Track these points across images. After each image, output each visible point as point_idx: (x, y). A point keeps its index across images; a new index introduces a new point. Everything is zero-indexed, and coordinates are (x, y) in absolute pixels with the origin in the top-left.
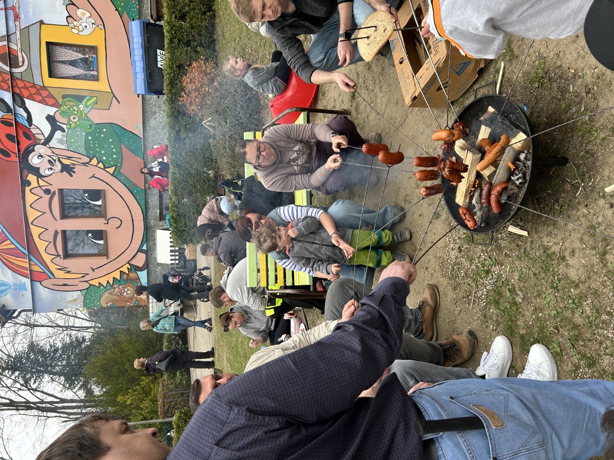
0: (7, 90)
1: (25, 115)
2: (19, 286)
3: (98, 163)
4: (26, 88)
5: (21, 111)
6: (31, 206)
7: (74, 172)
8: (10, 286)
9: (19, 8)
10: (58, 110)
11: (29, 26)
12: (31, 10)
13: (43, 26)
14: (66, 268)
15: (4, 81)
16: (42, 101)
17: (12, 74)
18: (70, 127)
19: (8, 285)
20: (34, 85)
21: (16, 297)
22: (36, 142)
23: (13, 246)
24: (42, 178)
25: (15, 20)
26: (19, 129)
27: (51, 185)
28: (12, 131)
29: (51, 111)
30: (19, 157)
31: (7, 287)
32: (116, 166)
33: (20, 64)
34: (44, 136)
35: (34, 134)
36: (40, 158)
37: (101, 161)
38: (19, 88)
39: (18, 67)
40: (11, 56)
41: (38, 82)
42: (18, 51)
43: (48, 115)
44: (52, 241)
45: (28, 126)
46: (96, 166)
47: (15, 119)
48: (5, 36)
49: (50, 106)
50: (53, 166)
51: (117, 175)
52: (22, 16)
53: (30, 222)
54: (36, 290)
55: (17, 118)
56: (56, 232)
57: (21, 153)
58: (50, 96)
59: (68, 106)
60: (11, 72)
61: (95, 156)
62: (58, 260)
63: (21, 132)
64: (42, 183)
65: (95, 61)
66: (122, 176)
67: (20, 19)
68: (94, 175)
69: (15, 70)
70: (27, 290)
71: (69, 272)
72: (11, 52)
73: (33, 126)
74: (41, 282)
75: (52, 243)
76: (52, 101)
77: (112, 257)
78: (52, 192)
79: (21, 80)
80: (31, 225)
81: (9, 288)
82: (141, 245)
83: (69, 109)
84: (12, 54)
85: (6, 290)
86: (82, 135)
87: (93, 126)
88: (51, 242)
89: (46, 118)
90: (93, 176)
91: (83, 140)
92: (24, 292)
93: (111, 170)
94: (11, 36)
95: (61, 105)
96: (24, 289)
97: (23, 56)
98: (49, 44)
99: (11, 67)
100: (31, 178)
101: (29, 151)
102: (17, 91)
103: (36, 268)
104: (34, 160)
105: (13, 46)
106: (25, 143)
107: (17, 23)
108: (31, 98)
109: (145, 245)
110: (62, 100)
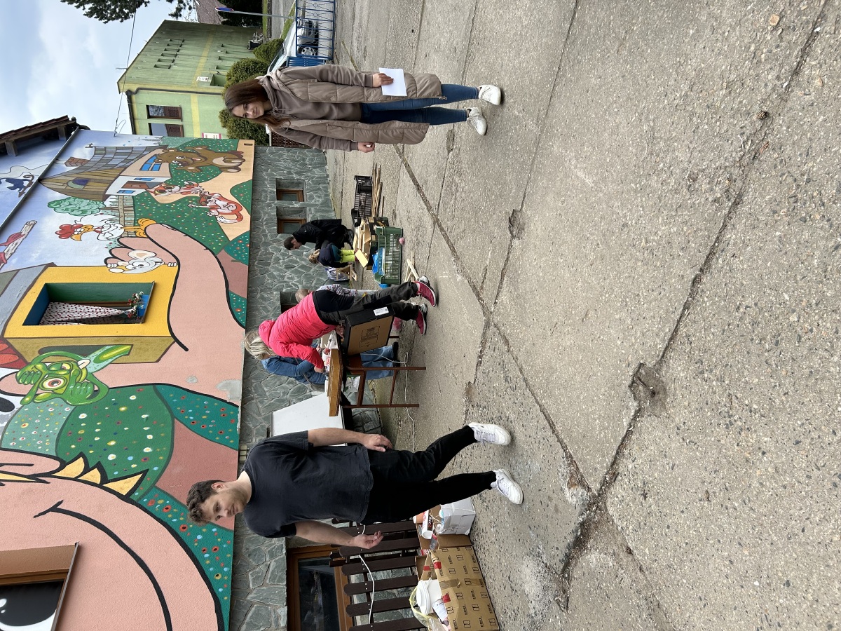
3: (87, 470)
10: (17, 372)
11: (19, 270)
12: (35, 255)
13: (50, 268)
18: (33, 400)
32: (145, 473)
37: (99, 466)
46: (76, 479)
51: (142, 497)
52: (13, 261)
58: (9, 350)
59: (48, 364)
61: (81, 455)
67: (6, 263)
68: (60, 503)
83: (48, 369)
86: (62, 412)
87: (104, 393)
90: (55, 509)
93: (124, 486)
95: (29, 364)
98: (50, 286)
110: (37, 354)
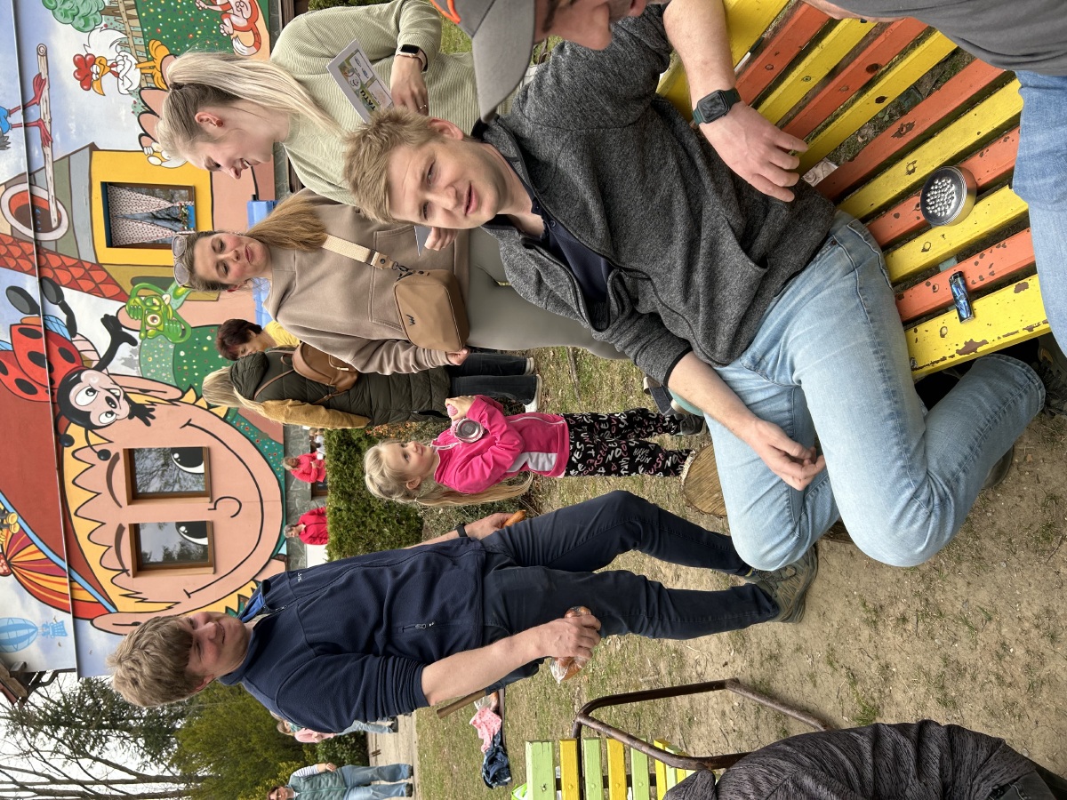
0: (31, 273)
1: (63, 317)
2: (53, 627)
3: (197, 398)
4: (64, 267)
5: (56, 311)
6: (74, 482)
7: (153, 417)
8: (36, 628)
9: (50, 122)
10: (125, 306)
11: (69, 156)
12: (72, 125)
13: (95, 153)
14: (137, 593)
15: (24, 256)
16: (96, 291)
17: (38, 243)
18: (146, 336)
19: (31, 627)
20: (80, 263)
21: (46, 649)
22: (83, 366)
23: (40, 556)
24: (96, 431)
25: (43, 145)
26: (52, 344)
27: (110, 442)
28: (40, 346)
29: (112, 307)
30: (52, 394)
31: (31, 630)
33: (54, 225)
34: (99, 355)
35: (79, 352)
36: (92, 393)
38: (52, 269)
39: (50, 229)
40: (37, 211)
41: (87, 256)
42: (51, 201)
43: (106, 316)
44: (113, 544)
45: (69, 337)
46: (193, 404)
47: (45, 324)
48: (25, 173)
49: (109, 298)
50: (115, 407)
51: (232, 420)
52: (57, 137)
53: (72, 512)
54: (82, 635)
55: (49, 324)
56: (121, 529)
57: (57, 385)
58: (110, 280)
59: (143, 298)
60: (36, 240)
61: (191, 387)
62: (124, 579)
63: (55, 348)
64: (93, 439)
65: (193, 215)
66: (242, 422)
67: (52, 142)
68: (190, 420)
69: (43, 237)
70: (66, 635)
71: (143, 600)
72: (37, 204)
73: (78, 337)
74: (91, 620)
75: (113, 550)
76: (115, 291)
77: (223, 570)
78: (113, 454)
79: (56, 253)
80: (73, 517)
81: (33, 633)
82: (277, 545)
83: (145, 305)
84: (39, 208)
85: (28, 636)
86: (168, 349)
87: (189, 333)
88: (110, 547)
89: (102, 320)
90: (188, 424)
91: (171, 359)
92: (61, 639)
94: (36, 175)
95: (129, 297)
96: (62, 633)
97: (58, 211)
98: (106, 186)
99: (36, 231)
100: (75, 431)
101: (71, 381)
102: (48, 273)
103: (82, 595)
104: (79, 399)
105: (41, 193)
106: (63, 367)
107: (48, 150)
108: (74, 285)
109: (285, 546)
110: (132, 287)
